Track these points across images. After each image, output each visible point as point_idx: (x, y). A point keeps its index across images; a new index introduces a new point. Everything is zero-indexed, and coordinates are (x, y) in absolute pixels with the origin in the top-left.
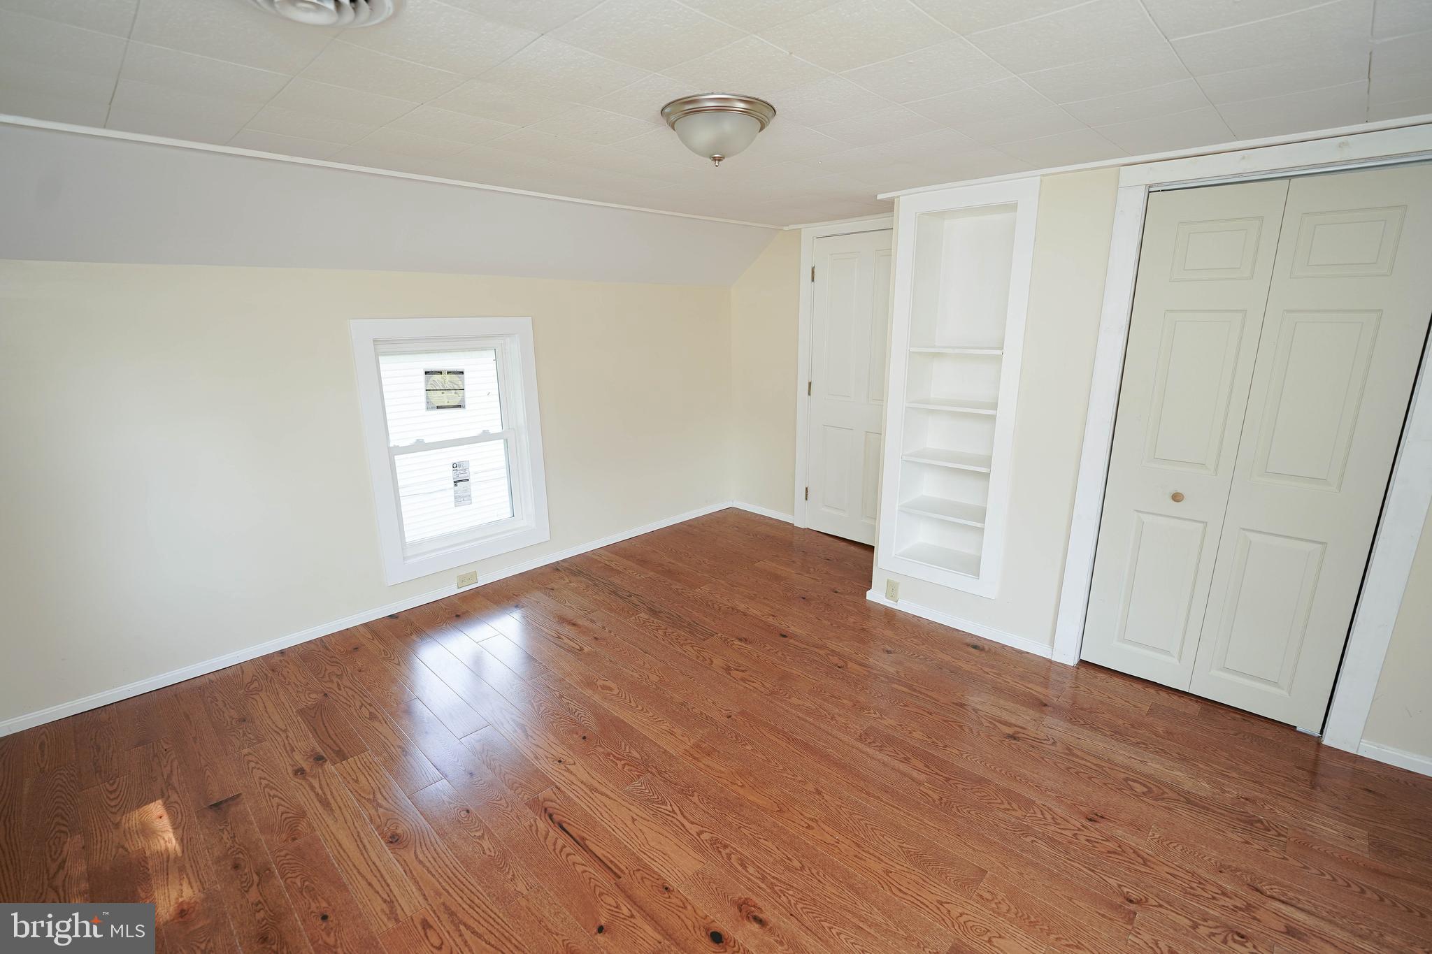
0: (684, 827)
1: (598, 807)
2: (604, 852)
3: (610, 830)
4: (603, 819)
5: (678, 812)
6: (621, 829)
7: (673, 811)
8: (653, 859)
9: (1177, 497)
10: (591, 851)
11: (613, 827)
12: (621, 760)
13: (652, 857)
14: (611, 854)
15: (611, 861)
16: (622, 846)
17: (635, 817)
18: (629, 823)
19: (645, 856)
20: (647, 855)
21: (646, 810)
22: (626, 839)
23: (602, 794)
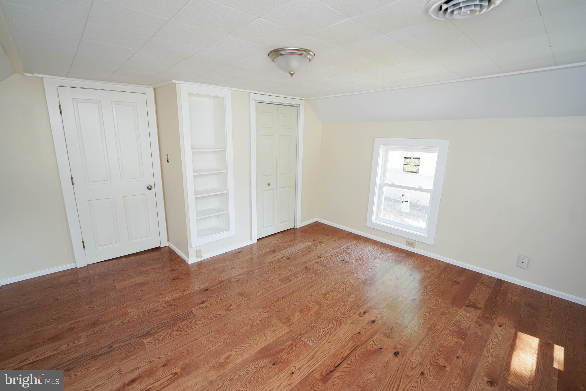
0: (331, 328)
1: (324, 355)
2: (348, 350)
3: (336, 350)
4: (330, 352)
5: (323, 330)
6: (335, 346)
7: (323, 331)
8: (348, 336)
9: (269, 185)
10: (348, 355)
11: (334, 348)
12: (292, 348)
13: (347, 336)
14: (348, 348)
15: (352, 348)
16: (344, 345)
17: (328, 342)
18: (331, 344)
19: (347, 338)
20: (346, 338)
21: (323, 339)
22: (340, 344)
23: (315, 353)
